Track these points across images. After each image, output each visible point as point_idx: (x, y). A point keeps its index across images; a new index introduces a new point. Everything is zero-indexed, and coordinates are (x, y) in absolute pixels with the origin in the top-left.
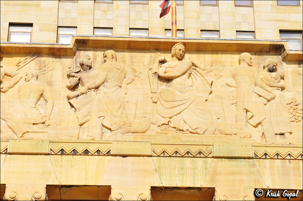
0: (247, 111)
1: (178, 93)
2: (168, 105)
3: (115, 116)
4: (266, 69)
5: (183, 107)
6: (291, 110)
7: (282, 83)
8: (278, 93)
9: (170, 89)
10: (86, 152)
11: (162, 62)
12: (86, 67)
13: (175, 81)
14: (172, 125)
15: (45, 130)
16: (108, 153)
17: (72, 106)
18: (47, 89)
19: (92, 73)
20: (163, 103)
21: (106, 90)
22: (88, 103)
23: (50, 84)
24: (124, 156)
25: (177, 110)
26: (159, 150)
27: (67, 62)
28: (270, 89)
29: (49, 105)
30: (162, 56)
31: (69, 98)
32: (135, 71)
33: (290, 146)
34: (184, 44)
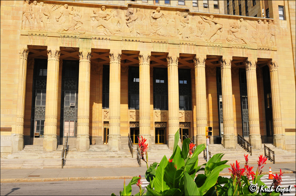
0: (178, 30)
1: (158, 23)
2: (156, 27)
4: (184, 17)
5: (160, 28)
6: (190, 30)
7: (188, 21)
8: (187, 24)
9: (156, 22)
10: (133, 41)
11: (154, 13)
12: (131, 13)
13: (157, 19)
14: (157, 33)
15: (120, 33)
16: (139, 41)
17: (128, 26)
18: (120, 20)
19: (133, 15)
20: (154, 26)
21: (138, 21)
24: (143, 42)
25: (158, 28)
26: (153, 41)
27: (125, 11)
28: (184, 23)
29: (121, 25)
30: (154, 11)
31: (127, 23)
32: (146, 15)
33: (190, 41)
34: (160, 7)
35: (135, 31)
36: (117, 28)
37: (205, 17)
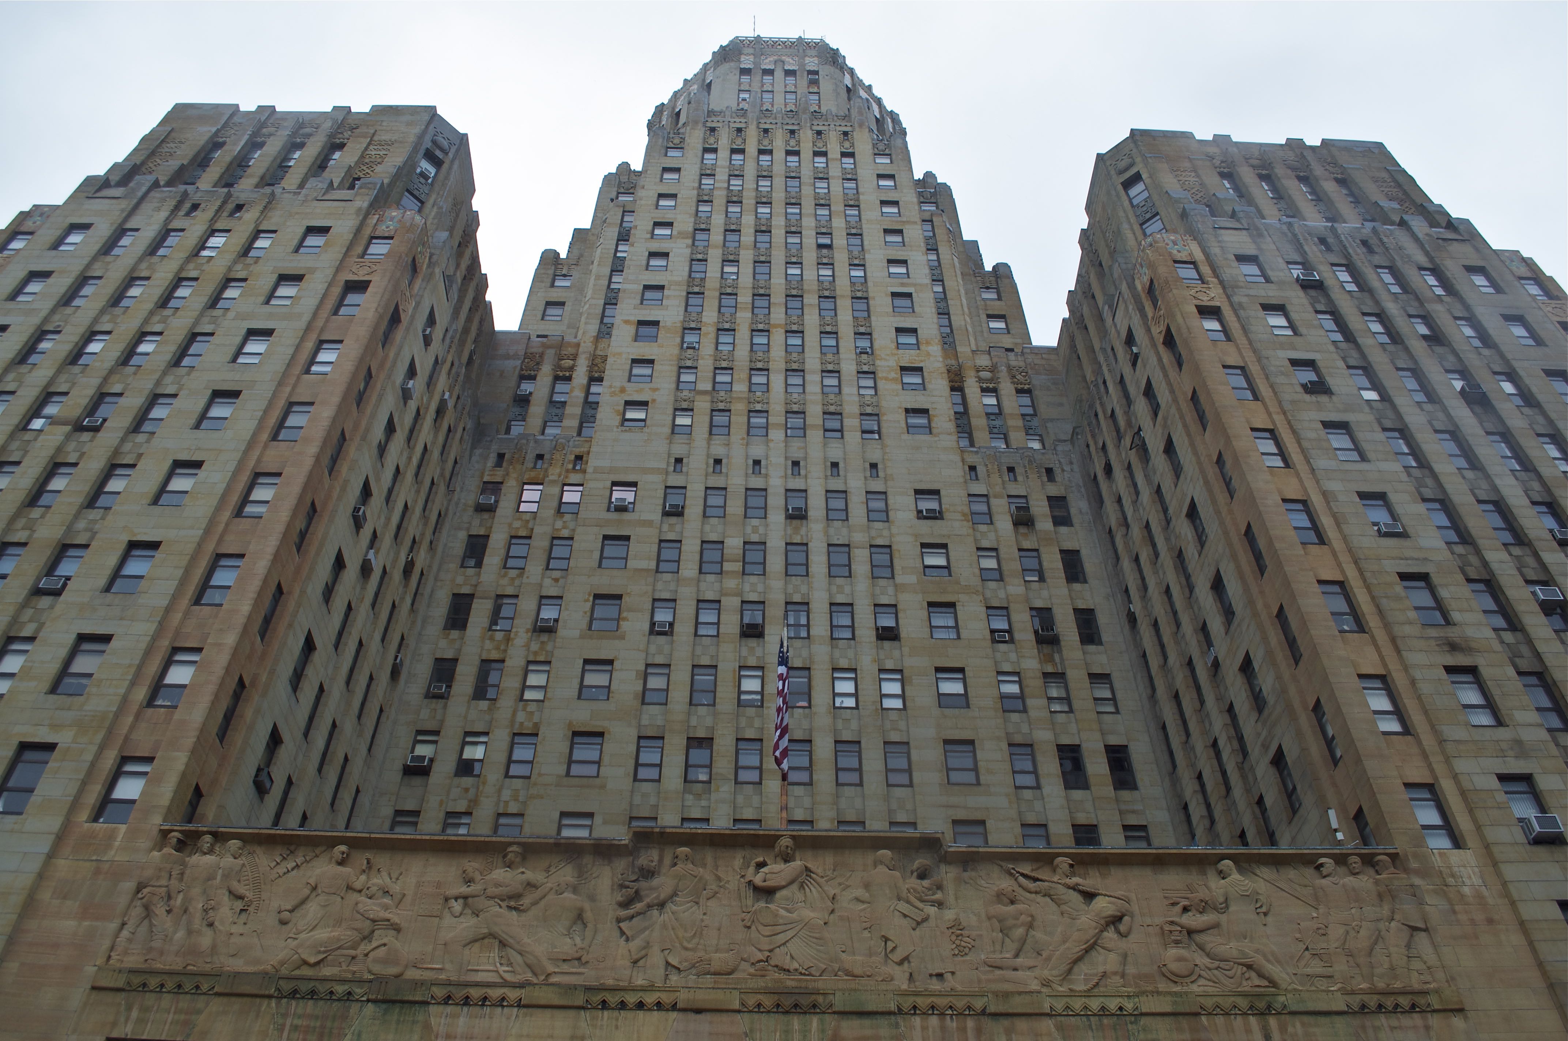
0: (886, 940)
1: (783, 912)
2: (767, 931)
3: (686, 949)
4: (915, 874)
5: (790, 934)
6: (954, 938)
7: (939, 896)
8: (932, 910)
9: (772, 906)
10: (640, 1006)
11: (761, 865)
12: (648, 874)
13: (779, 895)
14: (772, 963)
15: (581, 970)
16: (674, 1007)
17: (622, 933)
18: (587, 906)
19: (655, 882)
20: (761, 928)
21: (674, 908)
22: (646, 929)
23: (592, 898)
24: (698, 1011)
25: (781, 938)
26: (751, 1001)
27: (621, 864)
28: (920, 905)
29: (589, 933)
31: (619, 920)
32: (719, 879)
33: (953, 991)
34: (793, 837)
35: (656, 959)
36: (566, 946)
37: (1026, 869)
